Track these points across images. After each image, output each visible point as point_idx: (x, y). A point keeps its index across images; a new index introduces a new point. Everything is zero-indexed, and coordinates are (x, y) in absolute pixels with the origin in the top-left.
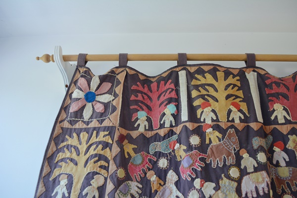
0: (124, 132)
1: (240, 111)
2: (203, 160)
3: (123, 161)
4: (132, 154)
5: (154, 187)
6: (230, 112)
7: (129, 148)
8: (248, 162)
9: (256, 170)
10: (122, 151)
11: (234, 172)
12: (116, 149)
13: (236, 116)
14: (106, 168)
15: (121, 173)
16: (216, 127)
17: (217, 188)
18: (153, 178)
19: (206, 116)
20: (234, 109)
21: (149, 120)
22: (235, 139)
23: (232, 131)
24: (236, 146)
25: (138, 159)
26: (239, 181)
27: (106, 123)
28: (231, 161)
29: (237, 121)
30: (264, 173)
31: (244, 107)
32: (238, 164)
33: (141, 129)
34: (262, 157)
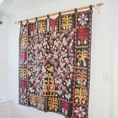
0: (29, 36)
1: (45, 30)
2: (38, 40)
3: (29, 42)
4: (31, 40)
5: (34, 45)
6: (43, 30)
7: (30, 39)
8: (44, 40)
9: (45, 41)
10: (29, 40)
11: (42, 42)
12: (28, 40)
13: (44, 31)
14: (27, 43)
15: (29, 44)
16: (40, 34)
17: (40, 45)
18: (34, 44)
19: (39, 32)
20: (44, 29)
21: (33, 33)
22: (43, 36)
23: (43, 34)
24: (43, 37)
25: (31, 41)
26: (43, 44)
27: (26, 35)
28: (42, 40)
29: (44, 32)
30: (46, 42)
31: (45, 29)
32: (43, 41)
33: (32, 35)
34: (47, 39)
